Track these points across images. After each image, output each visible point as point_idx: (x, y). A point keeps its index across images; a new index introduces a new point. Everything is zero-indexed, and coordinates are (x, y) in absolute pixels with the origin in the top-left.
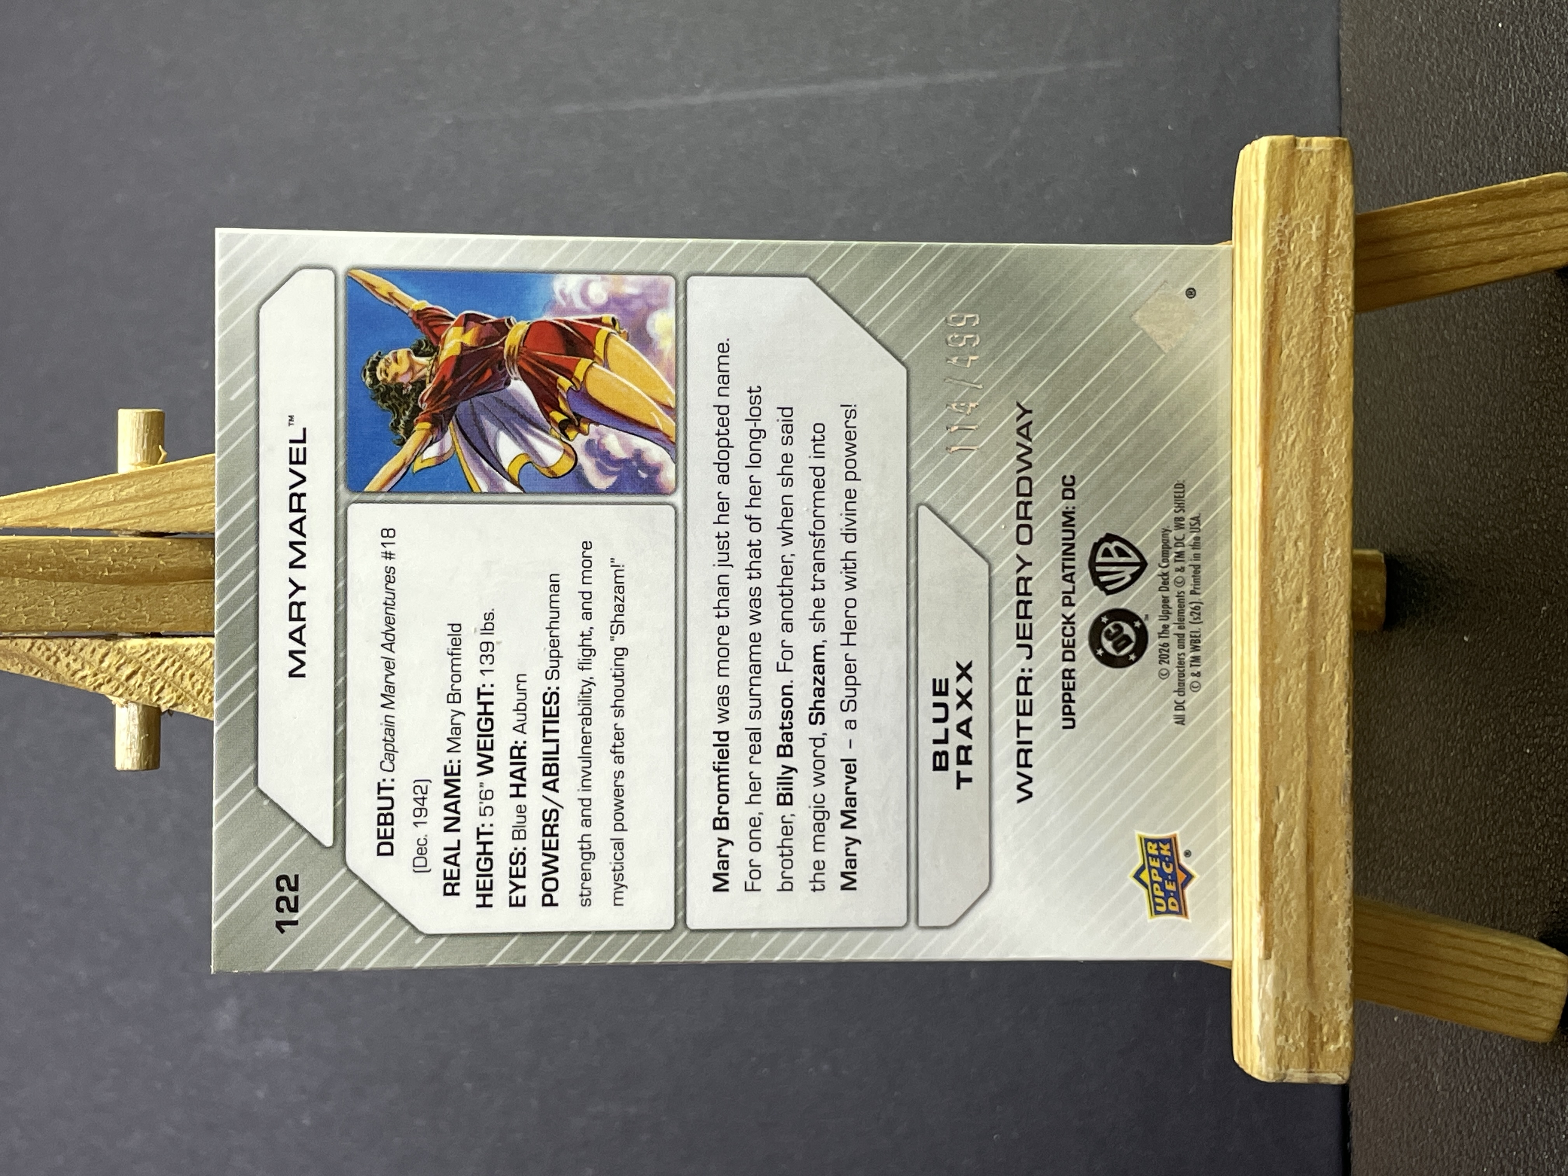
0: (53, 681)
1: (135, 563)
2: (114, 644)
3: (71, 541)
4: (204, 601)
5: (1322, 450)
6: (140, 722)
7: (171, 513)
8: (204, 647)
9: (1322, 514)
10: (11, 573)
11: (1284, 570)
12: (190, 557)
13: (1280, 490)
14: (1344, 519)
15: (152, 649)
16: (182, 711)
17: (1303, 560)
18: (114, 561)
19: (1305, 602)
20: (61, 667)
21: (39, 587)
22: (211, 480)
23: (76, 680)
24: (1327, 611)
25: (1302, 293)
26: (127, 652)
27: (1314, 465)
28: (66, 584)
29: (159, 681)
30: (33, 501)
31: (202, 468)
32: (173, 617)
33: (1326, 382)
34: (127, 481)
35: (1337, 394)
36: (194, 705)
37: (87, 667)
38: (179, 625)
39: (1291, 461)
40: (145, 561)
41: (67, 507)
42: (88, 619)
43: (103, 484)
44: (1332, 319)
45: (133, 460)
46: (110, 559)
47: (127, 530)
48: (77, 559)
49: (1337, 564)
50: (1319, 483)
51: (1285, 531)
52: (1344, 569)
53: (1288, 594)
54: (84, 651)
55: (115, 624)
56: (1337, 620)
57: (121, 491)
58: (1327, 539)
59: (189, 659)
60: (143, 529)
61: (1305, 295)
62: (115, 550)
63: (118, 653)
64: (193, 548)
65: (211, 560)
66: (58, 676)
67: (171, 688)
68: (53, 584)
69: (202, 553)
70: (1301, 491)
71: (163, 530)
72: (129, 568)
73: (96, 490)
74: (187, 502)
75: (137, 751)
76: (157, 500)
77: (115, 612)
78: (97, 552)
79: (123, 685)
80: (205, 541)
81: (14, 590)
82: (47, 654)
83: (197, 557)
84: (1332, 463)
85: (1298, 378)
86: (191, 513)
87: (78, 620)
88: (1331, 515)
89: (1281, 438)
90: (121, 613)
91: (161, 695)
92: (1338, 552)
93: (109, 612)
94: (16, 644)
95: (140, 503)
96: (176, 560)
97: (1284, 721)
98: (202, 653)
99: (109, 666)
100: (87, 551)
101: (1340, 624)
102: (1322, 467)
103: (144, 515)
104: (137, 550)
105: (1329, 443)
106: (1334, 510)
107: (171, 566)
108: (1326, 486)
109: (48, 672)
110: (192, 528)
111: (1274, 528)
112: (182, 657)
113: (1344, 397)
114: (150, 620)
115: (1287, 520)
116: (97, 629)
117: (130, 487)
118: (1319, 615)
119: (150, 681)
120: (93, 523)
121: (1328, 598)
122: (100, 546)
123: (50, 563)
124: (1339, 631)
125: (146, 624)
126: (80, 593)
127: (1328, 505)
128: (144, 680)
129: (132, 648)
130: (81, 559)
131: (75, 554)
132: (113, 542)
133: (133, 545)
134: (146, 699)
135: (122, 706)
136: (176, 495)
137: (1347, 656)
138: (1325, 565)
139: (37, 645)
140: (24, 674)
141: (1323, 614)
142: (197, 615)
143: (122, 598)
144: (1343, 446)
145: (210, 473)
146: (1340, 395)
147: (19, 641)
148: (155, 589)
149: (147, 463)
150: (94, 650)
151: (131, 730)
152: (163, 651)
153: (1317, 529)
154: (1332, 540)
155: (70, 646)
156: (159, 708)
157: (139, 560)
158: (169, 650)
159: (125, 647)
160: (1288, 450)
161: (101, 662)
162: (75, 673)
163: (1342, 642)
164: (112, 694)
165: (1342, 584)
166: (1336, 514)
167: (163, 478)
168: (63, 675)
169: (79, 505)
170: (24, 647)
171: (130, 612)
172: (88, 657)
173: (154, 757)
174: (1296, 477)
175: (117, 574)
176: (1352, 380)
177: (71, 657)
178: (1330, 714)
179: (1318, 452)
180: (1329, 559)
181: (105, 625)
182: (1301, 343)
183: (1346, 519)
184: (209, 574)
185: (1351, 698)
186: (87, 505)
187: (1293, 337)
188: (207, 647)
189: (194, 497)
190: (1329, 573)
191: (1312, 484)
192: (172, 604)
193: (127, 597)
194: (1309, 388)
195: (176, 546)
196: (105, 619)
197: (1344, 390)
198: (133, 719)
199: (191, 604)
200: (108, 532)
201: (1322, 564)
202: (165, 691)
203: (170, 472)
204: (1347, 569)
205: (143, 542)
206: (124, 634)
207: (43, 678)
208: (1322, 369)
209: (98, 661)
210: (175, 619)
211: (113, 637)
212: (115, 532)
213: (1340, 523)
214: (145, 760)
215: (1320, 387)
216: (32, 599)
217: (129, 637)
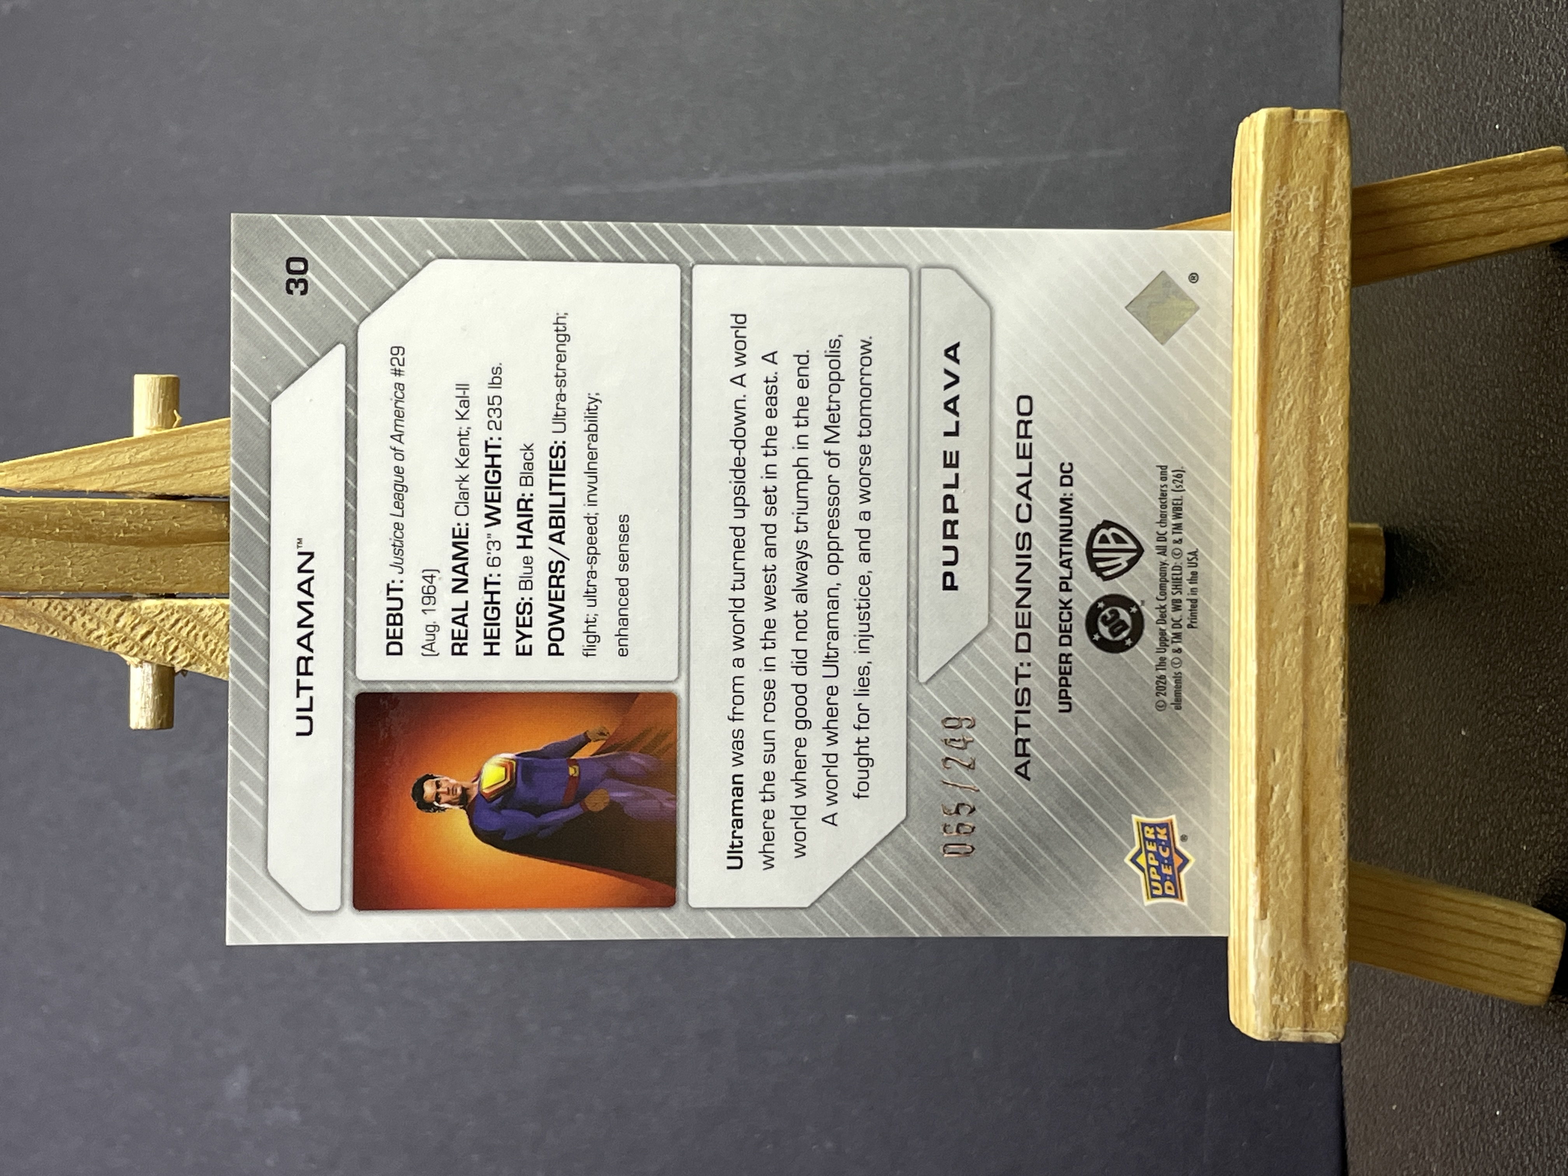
0: (69, 640)
1: (150, 525)
2: (129, 605)
3: (87, 503)
4: (218, 563)
5: (1319, 417)
6: (154, 683)
7: (186, 477)
8: (218, 608)
9: (1318, 480)
10: (29, 533)
11: (1280, 537)
12: (204, 520)
13: (1277, 458)
14: (1340, 486)
15: (166, 610)
16: (196, 671)
17: (1299, 526)
18: (130, 522)
19: (1301, 568)
20: (77, 627)
21: (57, 548)
22: (225, 443)
23: (92, 639)
24: (1323, 576)
25: (1299, 262)
26: (142, 613)
27: (1311, 432)
28: (82, 545)
29: (173, 641)
30: (51, 464)
31: (215, 433)
32: (187, 578)
33: (1323, 351)
34: (142, 444)
35: (1334, 362)
36: (207, 665)
37: (103, 627)
38: (192, 586)
39: (1288, 429)
40: (160, 523)
41: (84, 470)
42: (104, 580)
43: (120, 447)
44: (1329, 288)
45: (149, 424)
46: (125, 521)
47: (142, 493)
48: (93, 521)
49: (1333, 530)
50: (1316, 449)
51: (1282, 497)
52: (1340, 536)
53: (1284, 560)
54: (99, 611)
55: (129, 585)
56: (1333, 586)
57: (137, 453)
58: (1324, 505)
59: (203, 619)
60: (158, 492)
61: (1302, 265)
62: (131, 512)
63: (133, 614)
64: (207, 512)
65: (225, 523)
66: (74, 635)
67: (184, 649)
68: (70, 544)
69: (216, 516)
70: (1298, 457)
71: (177, 493)
72: (144, 530)
73: (113, 453)
74: (201, 466)
75: (151, 711)
76: (172, 463)
77: (130, 573)
78: (114, 514)
79: (138, 645)
80: (219, 505)
81: (31, 550)
82: (63, 613)
83: (210, 520)
84: (1329, 430)
85: (1295, 347)
86: (205, 477)
87: (94, 580)
88: (1328, 482)
89: (1277, 407)
90: (135, 574)
91: (175, 654)
92: (1334, 518)
93: (125, 572)
94: (33, 604)
95: (156, 466)
96: (189, 522)
97: (1279, 685)
98: (215, 614)
99: (124, 626)
100: (103, 513)
101: (1336, 589)
102: (1318, 434)
103: (159, 478)
104: (152, 512)
105: (1325, 412)
106: (1330, 476)
107: (185, 528)
108: (1322, 453)
109: (64, 631)
110: (206, 491)
111: (1271, 494)
112: (196, 617)
113: (1340, 365)
114: (165, 581)
115: (1283, 486)
116: (114, 589)
117: (146, 450)
118: (1315, 580)
119: (164, 640)
120: (109, 485)
121: (1324, 563)
122: (116, 507)
123: (67, 525)
124: (1335, 597)
125: (160, 584)
126: (96, 554)
127: (1325, 472)
128: (158, 640)
129: (146, 608)
130: (97, 520)
131: (91, 516)
132: (129, 504)
133: (148, 507)
134: (160, 659)
135: (137, 666)
136: (190, 459)
137: (1342, 621)
138: (1321, 531)
139: (53, 605)
140: (41, 633)
141: (1319, 580)
142: (211, 576)
143: (137, 559)
144: (1339, 414)
145: (224, 437)
146: (1336, 364)
147: (35, 601)
148: (170, 552)
149: (162, 427)
150: (109, 610)
151: (145, 690)
152: (177, 612)
153: (1314, 496)
154: (1328, 507)
155: (86, 606)
156: (173, 668)
157: (154, 522)
158: (183, 611)
159: (140, 607)
160: (1285, 417)
161: (117, 621)
162: (91, 632)
163: (1338, 607)
164: (127, 653)
165: (1338, 549)
166: (1333, 481)
167: (178, 442)
168: (79, 635)
169: (95, 468)
170: (41, 606)
171: (144, 573)
172: (103, 617)
173: (167, 718)
174: (1293, 444)
175: (132, 535)
176: (1349, 348)
177: (87, 617)
178: (1325, 679)
179: (1315, 419)
180: (1325, 525)
181: (120, 586)
182: (1298, 312)
183: (1342, 486)
184: (223, 536)
185: (1346, 663)
186: (103, 467)
187: (1291, 306)
188: (220, 608)
189: (208, 460)
190: (1325, 539)
191: (1308, 451)
192: (186, 566)
193: (142, 558)
194: (1306, 356)
195: (190, 508)
196: (120, 580)
197: (1341, 358)
198: (148, 679)
199: (204, 566)
200: (123, 495)
201: (1318, 531)
202: (179, 651)
203: (185, 436)
204: (1343, 537)
205: (158, 504)
206: (139, 595)
207: (59, 638)
208: (1319, 338)
209: (113, 621)
210: (189, 580)
211: (128, 597)
212: (131, 495)
213: (1336, 490)
214: (159, 719)
215: (1316, 356)
216: (48, 559)
217: (144, 598)
